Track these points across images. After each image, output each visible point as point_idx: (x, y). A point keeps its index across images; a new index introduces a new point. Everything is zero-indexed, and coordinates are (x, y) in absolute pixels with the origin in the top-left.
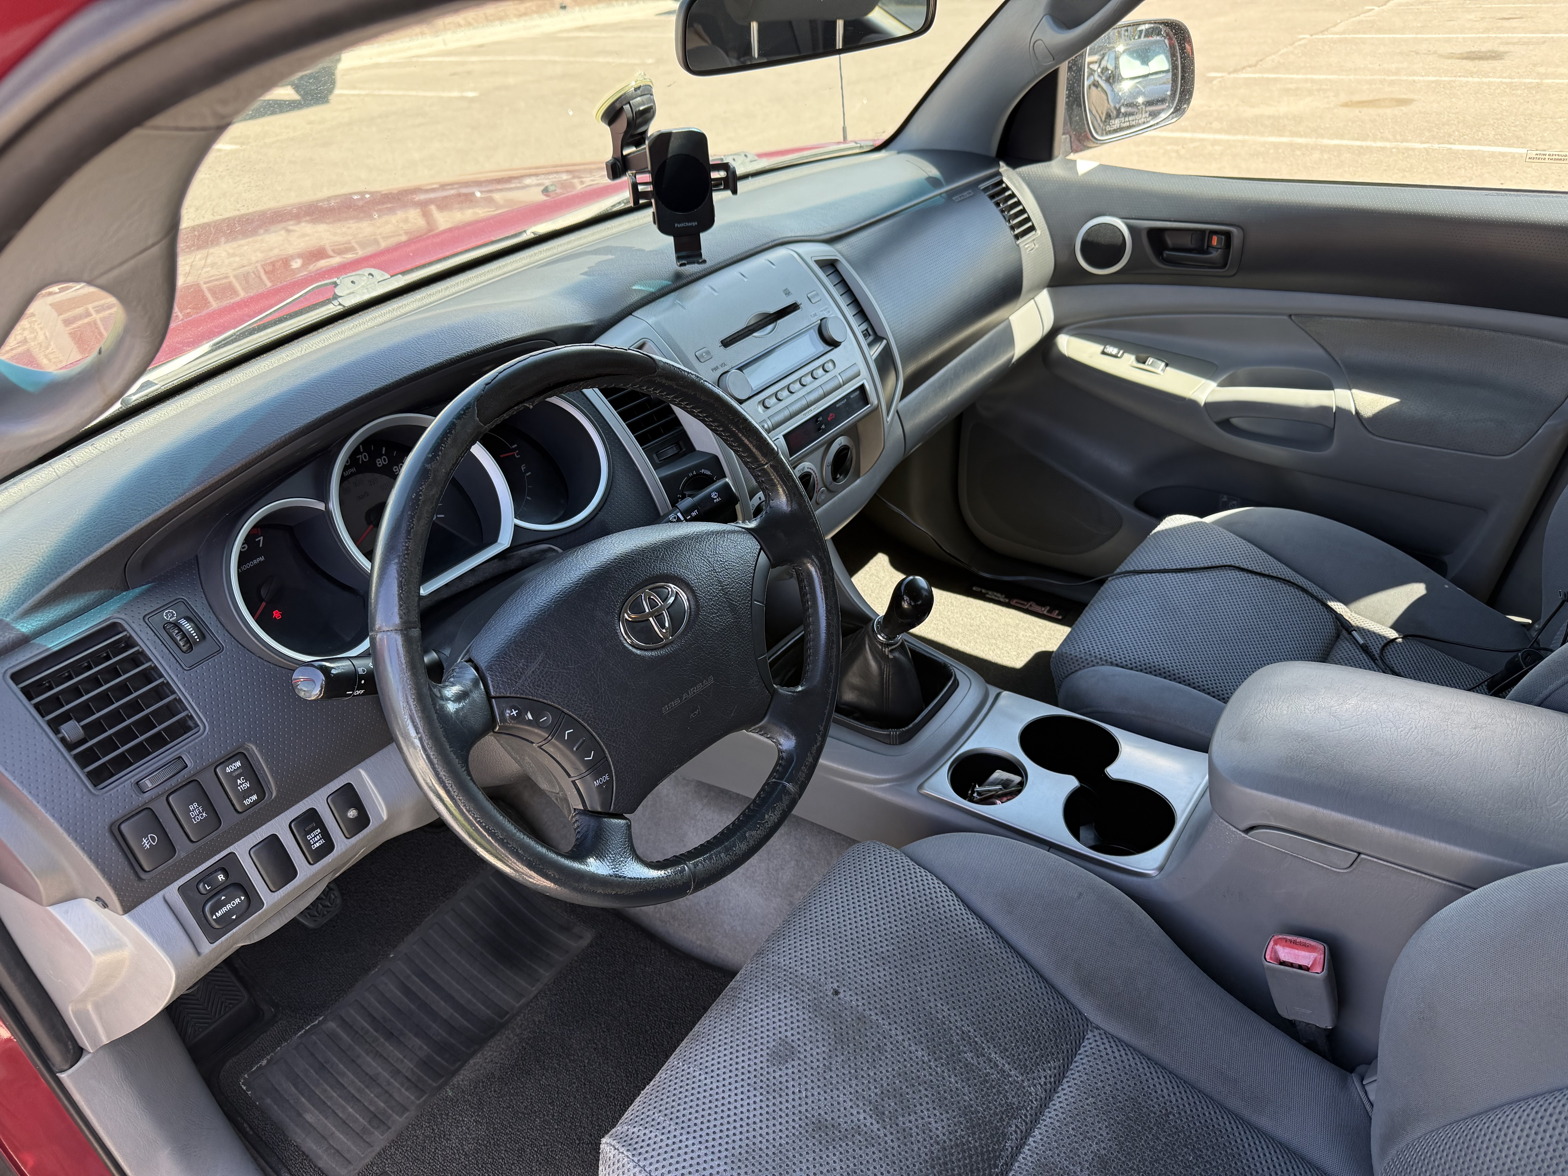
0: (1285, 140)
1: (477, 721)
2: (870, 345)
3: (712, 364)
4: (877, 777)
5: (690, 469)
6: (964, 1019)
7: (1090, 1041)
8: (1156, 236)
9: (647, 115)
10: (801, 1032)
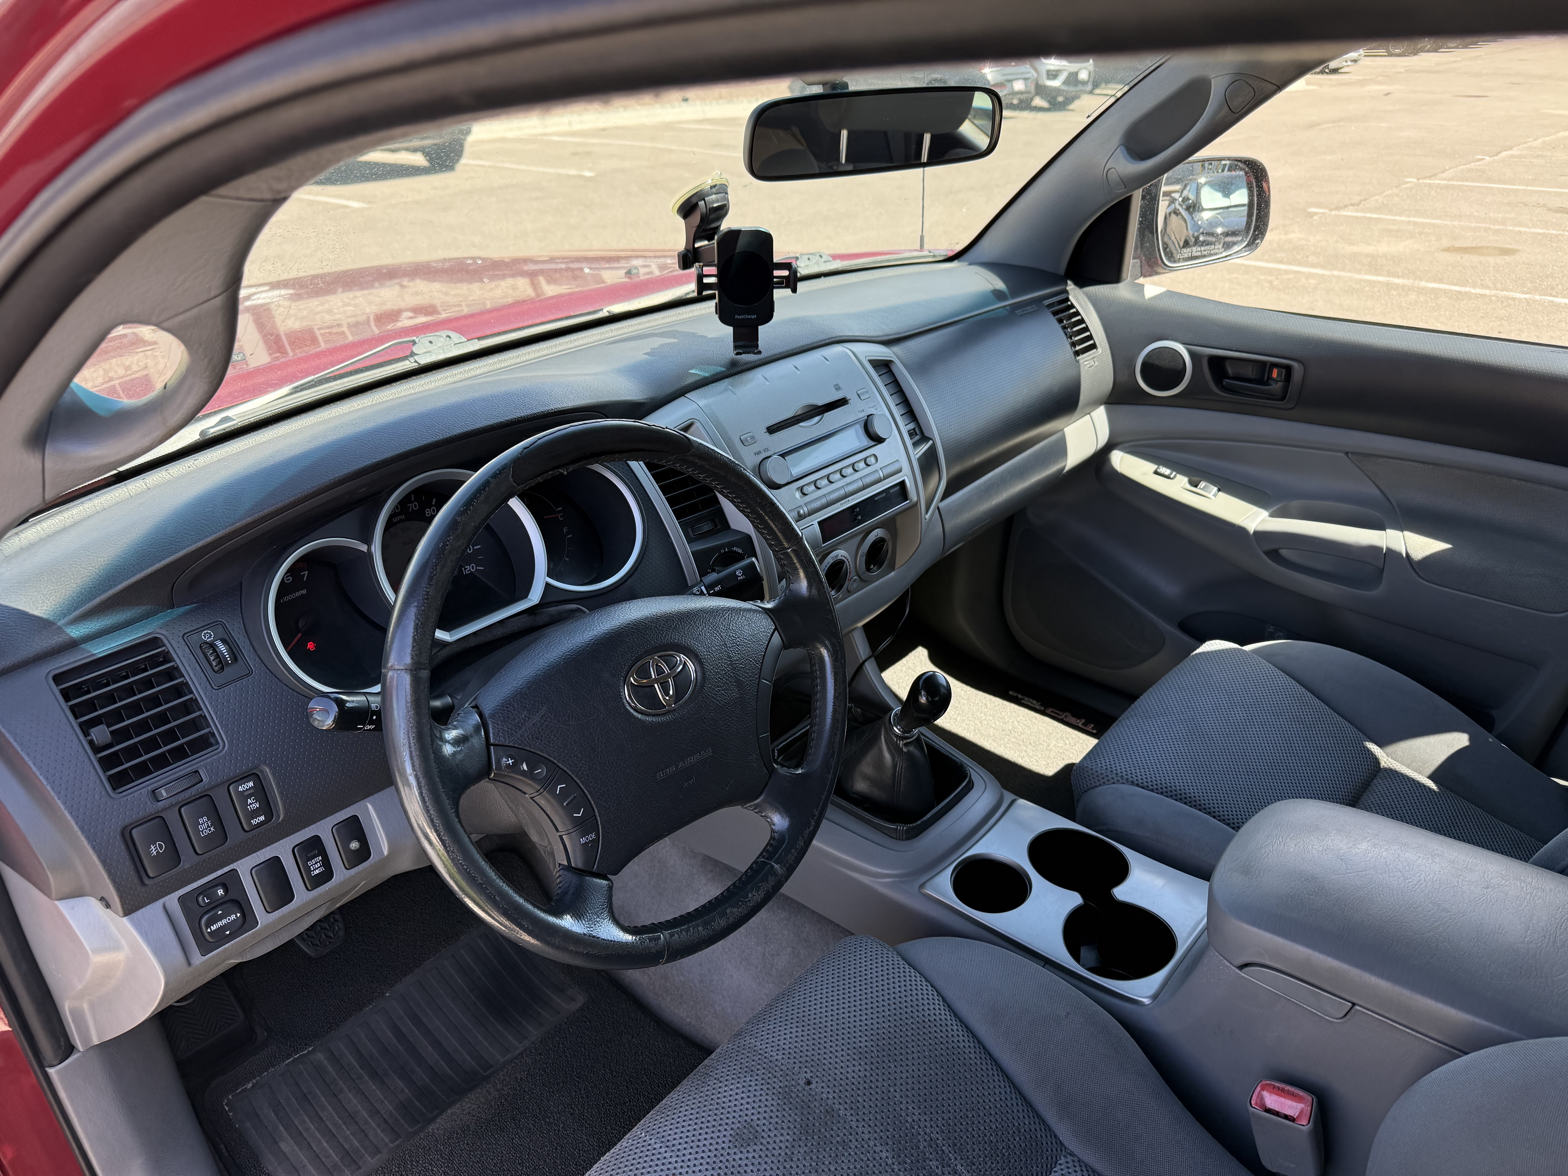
0: (1381, 279)
1: (474, 766)
2: (916, 445)
3: (756, 448)
4: (880, 870)
5: (722, 546)
6: (934, 1125)
7: (1062, 1167)
8: (1217, 364)
9: (721, 211)
10: (767, 1117)
